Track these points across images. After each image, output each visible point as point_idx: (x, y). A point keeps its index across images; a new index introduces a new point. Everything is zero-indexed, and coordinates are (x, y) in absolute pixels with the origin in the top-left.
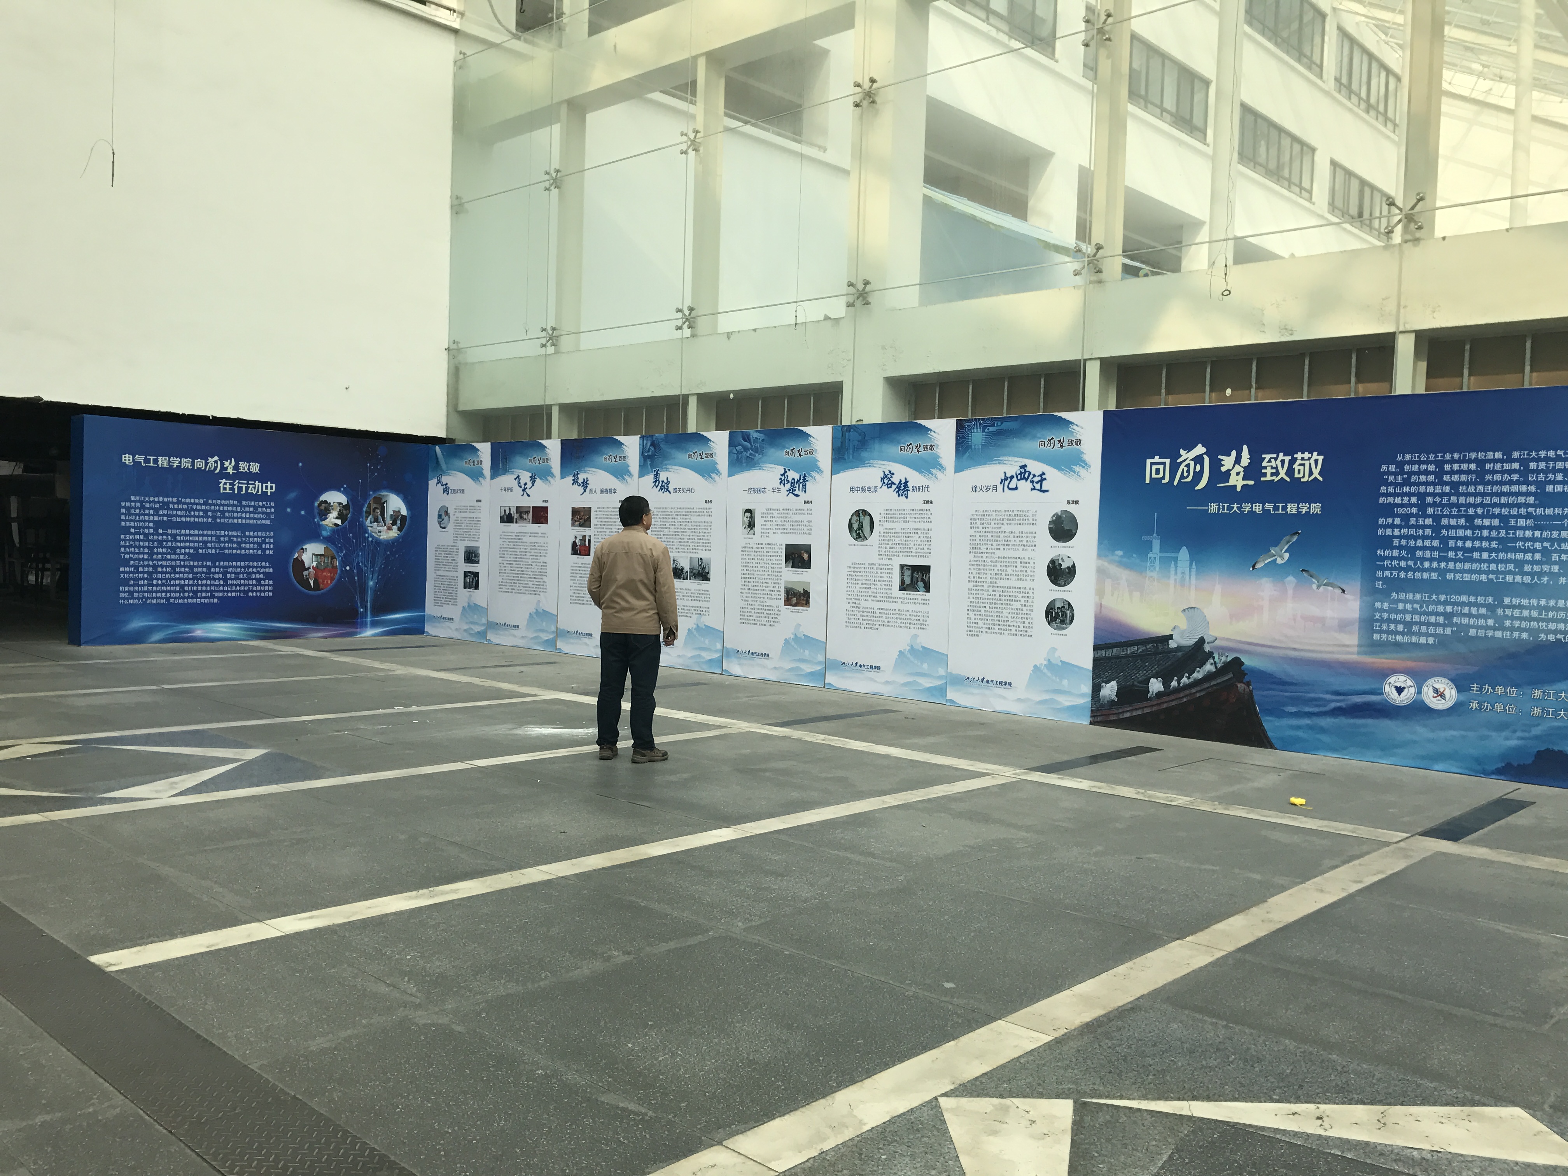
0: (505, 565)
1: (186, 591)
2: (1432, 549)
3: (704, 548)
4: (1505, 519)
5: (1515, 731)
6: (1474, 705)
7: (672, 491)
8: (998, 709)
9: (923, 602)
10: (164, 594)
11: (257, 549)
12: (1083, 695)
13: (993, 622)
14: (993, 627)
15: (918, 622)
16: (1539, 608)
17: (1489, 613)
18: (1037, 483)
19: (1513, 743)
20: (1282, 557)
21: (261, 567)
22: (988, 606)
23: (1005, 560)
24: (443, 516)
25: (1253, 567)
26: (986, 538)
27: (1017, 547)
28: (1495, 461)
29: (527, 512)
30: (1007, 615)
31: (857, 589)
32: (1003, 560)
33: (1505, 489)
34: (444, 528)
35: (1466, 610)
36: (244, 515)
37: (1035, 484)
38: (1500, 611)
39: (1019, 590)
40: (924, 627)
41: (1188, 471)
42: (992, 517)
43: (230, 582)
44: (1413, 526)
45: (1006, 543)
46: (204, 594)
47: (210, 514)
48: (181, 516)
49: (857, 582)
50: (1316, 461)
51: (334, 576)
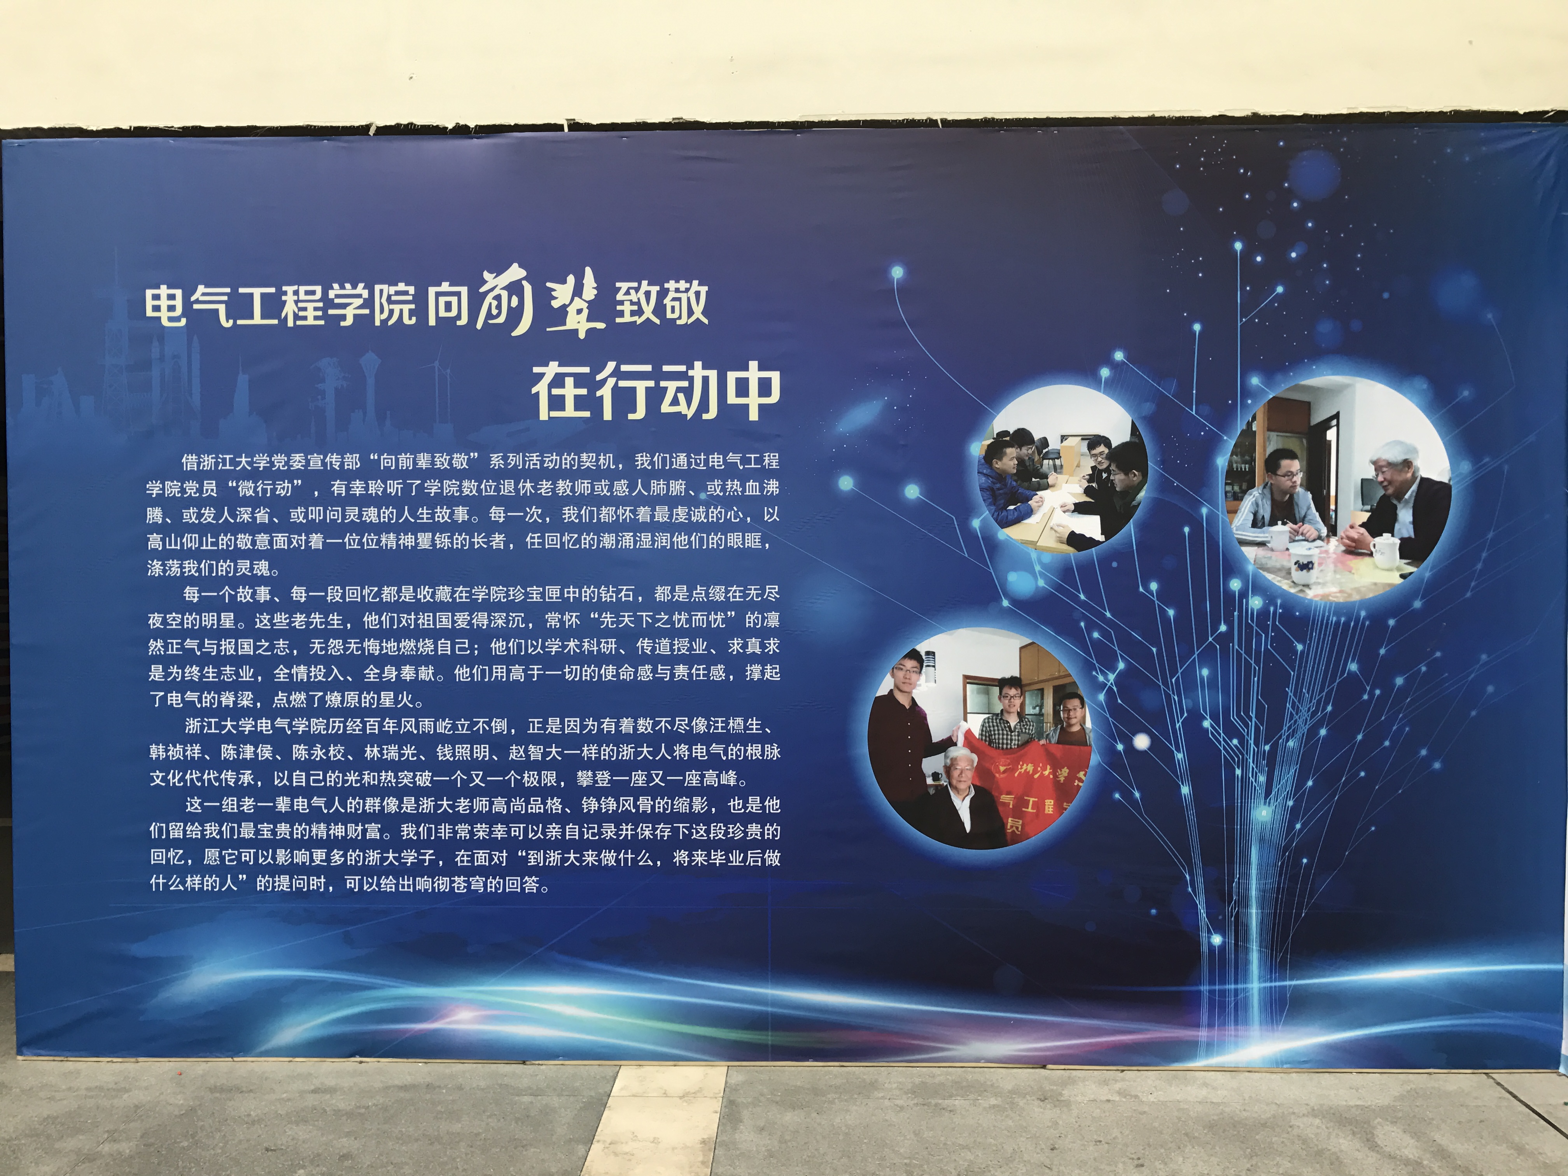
11: (708, 661)
21: (727, 738)
36: (644, 513)
43: (590, 804)
46: (482, 857)
47: (497, 514)
48: (379, 528)
51: (1072, 777)
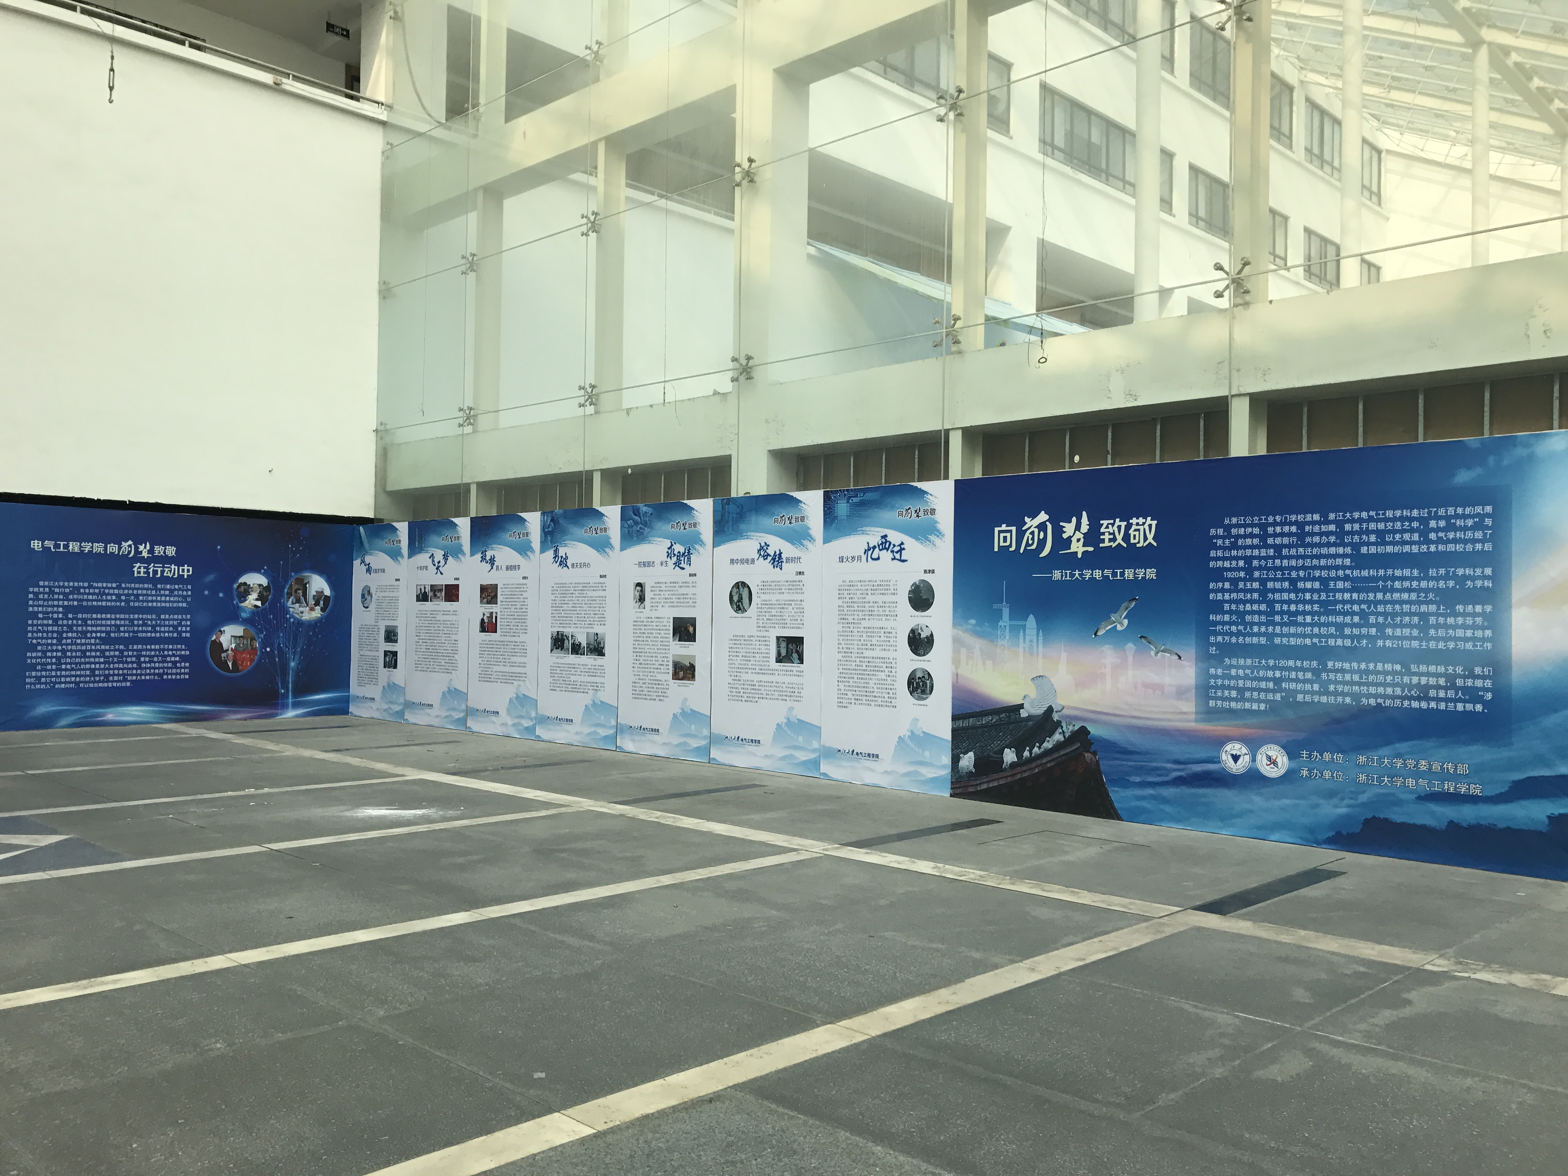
0: (421, 643)
1: (97, 676)
2: (1260, 613)
3: (599, 623)
4: (1324, 581)
5: (1342, 799)
6: (1305, 773)
7: (570, 567)
8: (867, 782)
9: (798, 673)
10: (73, 679)
11: (173, 632)
12: (944, 767)
13: (860, 693)
14: (861, 698)
15: (793, 694)
16: (1360, 672)
17: (1314, 678)
18: (897, 552)
19: (1343, 811)
20: (1121, 624)
21: (177, 650)
22: (856, 677)
23: (870, 630)
24: (366, 596)
25: (1095, 634)
26: (853, 609)
27: (880, 617)
28: (1313, 523)
29: (441, 590)
30: (873, 685)
31: (738, 661)
32: (868, 630)
33: (1324, 551)
34: (367, 607)
35: (1293, 675)
36: (159, 598)
37: (895, 554)
38: (1324, 676)
39: (883, 661)
40: (799, 699)
41: (1033, 539)
42: (857, 588)
43: (144, 665)
44: (1241, 590)
45: (870, 613)
46: (116, 678)
47: (123, 598)
48: (92, 600)
49: (738, 654)
50: (1150, 526)
51: (254, 657)
